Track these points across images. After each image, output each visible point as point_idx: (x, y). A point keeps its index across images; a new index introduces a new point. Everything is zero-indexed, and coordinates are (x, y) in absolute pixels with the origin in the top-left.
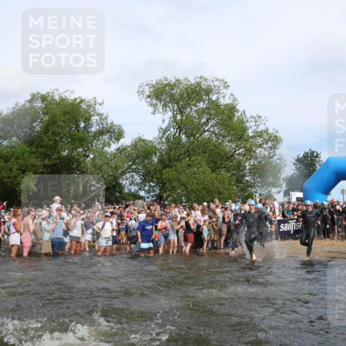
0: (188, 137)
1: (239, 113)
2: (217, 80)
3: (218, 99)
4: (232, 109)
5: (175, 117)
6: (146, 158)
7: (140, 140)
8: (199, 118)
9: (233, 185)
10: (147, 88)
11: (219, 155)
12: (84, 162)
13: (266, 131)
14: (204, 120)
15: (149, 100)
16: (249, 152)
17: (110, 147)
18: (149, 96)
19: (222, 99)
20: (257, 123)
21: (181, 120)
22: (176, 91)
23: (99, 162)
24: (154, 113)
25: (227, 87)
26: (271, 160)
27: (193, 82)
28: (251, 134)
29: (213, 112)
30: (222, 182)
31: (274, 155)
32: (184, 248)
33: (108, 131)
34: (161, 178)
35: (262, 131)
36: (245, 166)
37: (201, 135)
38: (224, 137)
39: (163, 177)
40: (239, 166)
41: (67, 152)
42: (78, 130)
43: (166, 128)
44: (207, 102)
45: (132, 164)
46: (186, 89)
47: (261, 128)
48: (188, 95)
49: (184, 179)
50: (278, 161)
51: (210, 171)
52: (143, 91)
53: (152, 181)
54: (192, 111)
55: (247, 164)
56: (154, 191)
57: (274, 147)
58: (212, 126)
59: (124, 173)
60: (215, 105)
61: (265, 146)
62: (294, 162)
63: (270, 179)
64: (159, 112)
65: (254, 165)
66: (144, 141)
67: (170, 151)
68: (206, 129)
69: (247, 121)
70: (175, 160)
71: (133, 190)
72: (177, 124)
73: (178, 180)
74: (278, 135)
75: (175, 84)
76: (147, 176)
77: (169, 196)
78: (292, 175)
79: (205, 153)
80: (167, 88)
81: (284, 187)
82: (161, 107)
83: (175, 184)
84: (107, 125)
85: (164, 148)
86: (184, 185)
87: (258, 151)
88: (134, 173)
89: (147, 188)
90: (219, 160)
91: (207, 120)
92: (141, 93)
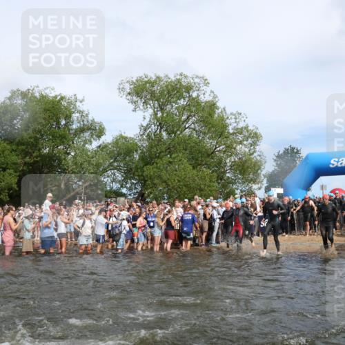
0: (169, 134)
1: (220, 110)
2: (197, 77)
3: (198, 96)
4: (212, 106)
5: (156, 114)
6: (127, 155)
7: (122, 137)
8: (179, 115)
9: (214, 182)
10: (128, 85)
11: (200, 152)
12: (65, 159)
13: (246, 128)
14: (184, 117)
15: (129, 97)
16: (230, 149)
17: (91, 144)
18: (129, 94)
19: (202, 96)
20: (237, 120)
21: (162, 117)
22: (157, 88)
23: (80, 160)
24: (134, 110)
25: (207, 84)
26: (252, 157)
27: (173, 79)
28: (231, 131)
29: (194, 109)
30: (203, 179)
31: (255, 152)
32: (165, 245)
33: (89, 129)
34: (142, 175)
35: (242, 128)
36: (226, 163)
37: (181, 132)
38: (204, 133)
39: (145, 174)
40: (220, 163)
41: (48, 149)
42: (59, 128)
43: (147, 125)
44: (187, 99)
45: (114, 162)
46: (167, 86)
47: (242, 125)
48: (168, 92)
49: (165, 176)
50: (258, 158)
51: (191, 168)
52: (123, 88)
53: (134, 178)
54: (173, 108)
55: (228, 161)
56: (136, 188)
57: (254, 144)
58: (193, 123)
59: (105, 170)
60: (195, 102)
61: (245, 142)
62: (275, 158)
63: (251, 176)
64: (140, 110)
65: (235, 161)
66: (125, 138)
67: (152, 148)
68: (187, 126)
69: (228, 118)
70: (156, 157)
71: (115, 188)
72: (158, 121)
73: (159, 177)
74: (257, 131)
75: (155, 82)
76: (129, 173)
77: (151, 193)
78: (273, 171)
79: (186, 150)
80: (148, 85)
81: (265, 184)
82: (142, 104)
83: (156, 181)
84: (88, 122)
85: (144, 145)
86: (165, 182)
87: (238, 148)
88: (115, 171)
89: (128, 186)
90: (200, 157)
91: (188, 118)
92: (121, 89)
